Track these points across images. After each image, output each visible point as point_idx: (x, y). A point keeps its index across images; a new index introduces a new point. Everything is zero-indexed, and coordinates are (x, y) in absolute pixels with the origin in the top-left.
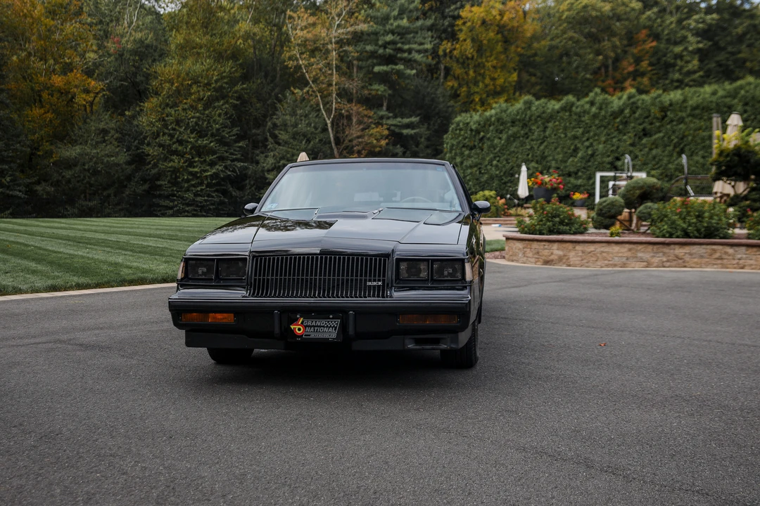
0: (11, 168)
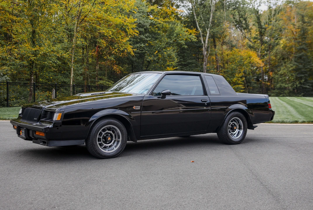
0: (305, 76)
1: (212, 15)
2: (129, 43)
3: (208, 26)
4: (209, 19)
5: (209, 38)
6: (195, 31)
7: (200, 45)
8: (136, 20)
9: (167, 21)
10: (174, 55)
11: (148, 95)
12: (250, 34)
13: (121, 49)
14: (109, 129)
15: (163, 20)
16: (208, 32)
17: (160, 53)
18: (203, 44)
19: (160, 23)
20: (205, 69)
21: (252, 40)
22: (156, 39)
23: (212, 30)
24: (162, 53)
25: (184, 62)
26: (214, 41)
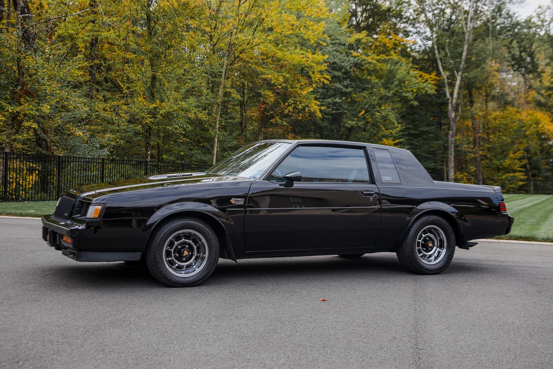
1: (466, 47)
2: (314, 96)
3: (459, 67)
4: (461, 54)
5: (460, 88)
6: (436, 75)
7: (443, 101)
8: (326, 57)
9: (383, 58)
10: (392, 117)
11: (261, 180)
12: (541, 81)
13: (298, 106)
14: (188, 236)
15: (375, 57)
16: (459, 78)
17: (369, 115)
18: (448, 99)
19: (370, 63)
20: (451, 144)
21: (543, 91)
22: (364, 89)
23: (466, 74)
24: (373, 114)
25: (415, 130)
26: (470, 94)
